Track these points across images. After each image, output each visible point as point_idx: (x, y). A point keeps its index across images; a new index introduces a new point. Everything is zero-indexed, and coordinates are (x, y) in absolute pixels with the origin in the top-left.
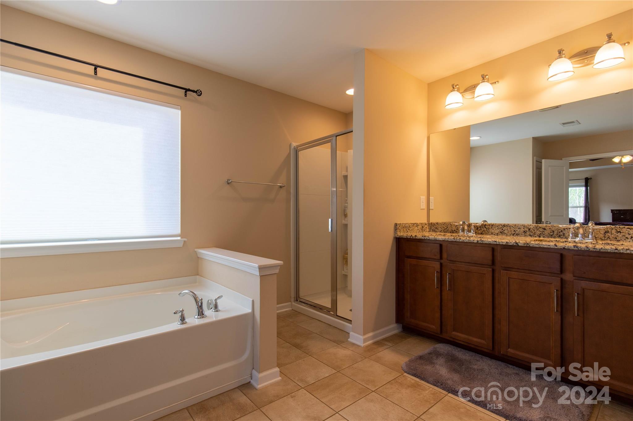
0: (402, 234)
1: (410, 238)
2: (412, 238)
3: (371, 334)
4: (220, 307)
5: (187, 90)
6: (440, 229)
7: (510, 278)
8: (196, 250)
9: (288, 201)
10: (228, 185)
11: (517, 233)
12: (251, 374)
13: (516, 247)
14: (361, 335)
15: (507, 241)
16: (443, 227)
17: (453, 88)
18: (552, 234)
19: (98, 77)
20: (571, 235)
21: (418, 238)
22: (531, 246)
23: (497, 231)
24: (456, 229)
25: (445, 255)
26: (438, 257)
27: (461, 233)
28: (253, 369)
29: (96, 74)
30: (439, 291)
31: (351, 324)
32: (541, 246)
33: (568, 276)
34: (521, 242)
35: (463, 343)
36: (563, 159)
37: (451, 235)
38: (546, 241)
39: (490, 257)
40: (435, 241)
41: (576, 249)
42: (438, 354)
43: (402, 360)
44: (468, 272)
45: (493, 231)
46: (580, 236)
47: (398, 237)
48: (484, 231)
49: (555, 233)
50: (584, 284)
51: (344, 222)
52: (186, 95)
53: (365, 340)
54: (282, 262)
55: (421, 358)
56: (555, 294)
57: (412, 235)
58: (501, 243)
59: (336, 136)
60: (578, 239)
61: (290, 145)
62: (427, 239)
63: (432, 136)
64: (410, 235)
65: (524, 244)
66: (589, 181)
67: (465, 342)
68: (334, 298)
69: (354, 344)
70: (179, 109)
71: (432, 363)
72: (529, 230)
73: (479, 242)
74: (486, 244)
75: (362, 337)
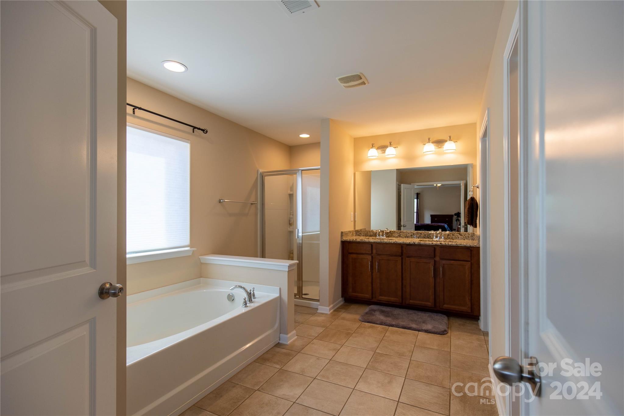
0: (346, 239)
1: (352, 241)
2: (353, 241)
3: (332, 306)
4: (256, 296)
5: (195, 128)
6: (363, 234)
7: (412, 262)
8: (200, 257)
9: (256, 215)
10: (219, 203)
11: (407, 236)
12: (279, 337)
13: (414, 245)
14: (327, 307)
15: (409, 242)
16: (365, 233)
17: (373, 146)
18: (424, 236)
19: (136, 116)
20: (434, 237)
21: (358, 241)
22: (421, 244)
23: (397, 235)
24: (373, 234)
25: (374, 251)
26: (370, 252)
27: (378, 237)
28: (280, 333)
29: (134, 114)
30: (371, 273)
31: (319, 302)
32: (426, 244)
33: (437, 259)
34: (416, 242)
35: (385, 302)
36: (412, 184)
37: (373, 238)
38: (423, 241)
39: (400, 251)
40: (369, 243)
41: (441, 245)
42: (374, 311)
43: (358, 317)
44: (388, 260)
45: (395, 235)
46: (438, 237)
47: (344, 241)
48: (390, 235)
49: (426, 236)
50: (444, 262)
51: (289, 229)
52: (193, 131)
53: (330, 310)
54: (298, 261)
55: (367, 313)
56: (432, 268)
57: (353, 240)
58: (406, 243)
59: (302, 171)
60: (438, 239)
61: (258, 171)
62: (363, 242)
63: (356, 173)
64: (352, 239)
65: (418, 243)
66: (419, 195)
67: (386, 301)
68: (301, 285)
69: (322, 314)
70: (189, 143)
71: (374, 315)
72: (414, 234)
73: (395, 243)
74: (398, 244)
75: (328, 308)
